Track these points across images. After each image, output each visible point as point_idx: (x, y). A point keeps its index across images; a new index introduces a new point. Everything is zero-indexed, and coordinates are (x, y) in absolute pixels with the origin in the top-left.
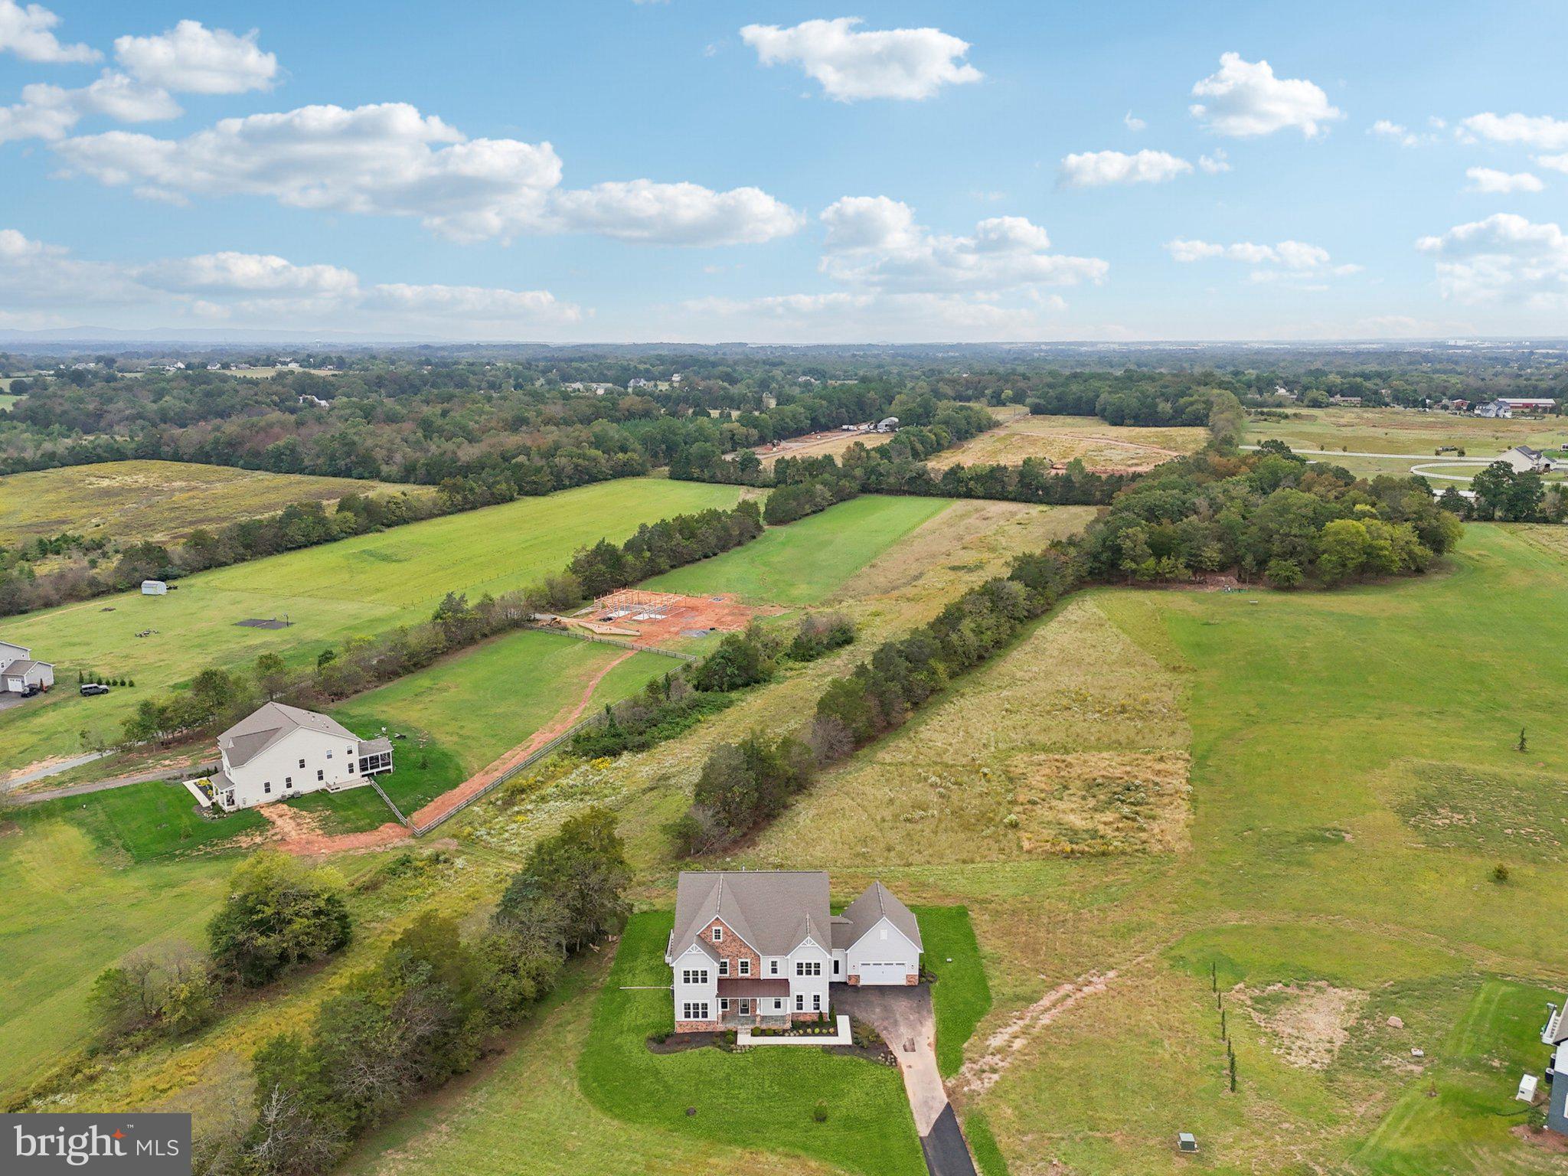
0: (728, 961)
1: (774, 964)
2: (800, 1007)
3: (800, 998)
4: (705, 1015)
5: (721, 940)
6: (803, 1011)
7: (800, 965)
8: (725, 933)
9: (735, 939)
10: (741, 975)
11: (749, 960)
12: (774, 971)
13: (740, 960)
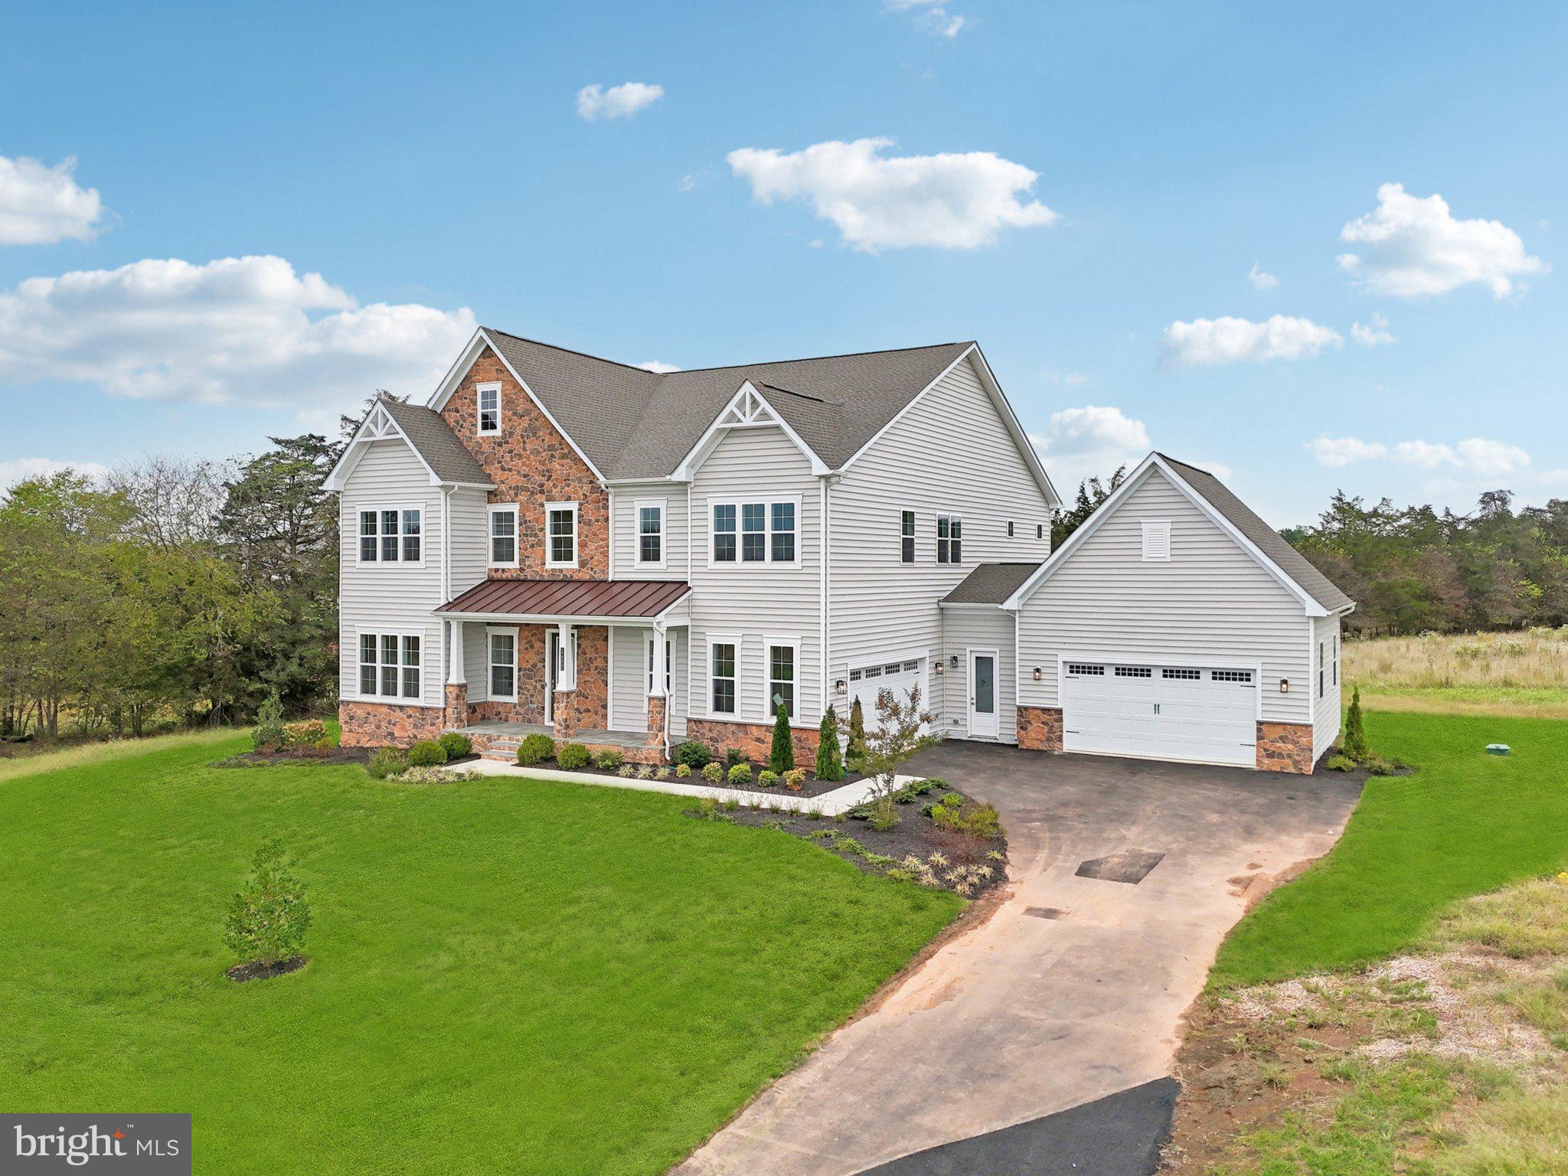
0: (514, 508)
1: (651, 522)
2: (724, 698)
3: (724, 655)
4: (412, 690)
5: (497, 433)
6: (735, 717)
7: (725, 515)
8: (508, 403)
9: (537, 426)
10: (551, 564)
11: (573, 506)
12: (650, 551)
13: (550, 507)
